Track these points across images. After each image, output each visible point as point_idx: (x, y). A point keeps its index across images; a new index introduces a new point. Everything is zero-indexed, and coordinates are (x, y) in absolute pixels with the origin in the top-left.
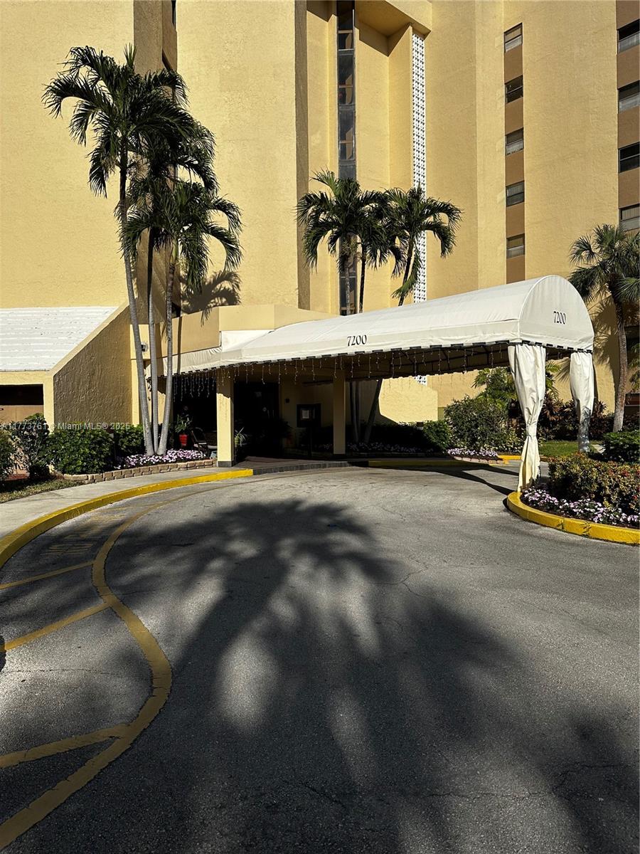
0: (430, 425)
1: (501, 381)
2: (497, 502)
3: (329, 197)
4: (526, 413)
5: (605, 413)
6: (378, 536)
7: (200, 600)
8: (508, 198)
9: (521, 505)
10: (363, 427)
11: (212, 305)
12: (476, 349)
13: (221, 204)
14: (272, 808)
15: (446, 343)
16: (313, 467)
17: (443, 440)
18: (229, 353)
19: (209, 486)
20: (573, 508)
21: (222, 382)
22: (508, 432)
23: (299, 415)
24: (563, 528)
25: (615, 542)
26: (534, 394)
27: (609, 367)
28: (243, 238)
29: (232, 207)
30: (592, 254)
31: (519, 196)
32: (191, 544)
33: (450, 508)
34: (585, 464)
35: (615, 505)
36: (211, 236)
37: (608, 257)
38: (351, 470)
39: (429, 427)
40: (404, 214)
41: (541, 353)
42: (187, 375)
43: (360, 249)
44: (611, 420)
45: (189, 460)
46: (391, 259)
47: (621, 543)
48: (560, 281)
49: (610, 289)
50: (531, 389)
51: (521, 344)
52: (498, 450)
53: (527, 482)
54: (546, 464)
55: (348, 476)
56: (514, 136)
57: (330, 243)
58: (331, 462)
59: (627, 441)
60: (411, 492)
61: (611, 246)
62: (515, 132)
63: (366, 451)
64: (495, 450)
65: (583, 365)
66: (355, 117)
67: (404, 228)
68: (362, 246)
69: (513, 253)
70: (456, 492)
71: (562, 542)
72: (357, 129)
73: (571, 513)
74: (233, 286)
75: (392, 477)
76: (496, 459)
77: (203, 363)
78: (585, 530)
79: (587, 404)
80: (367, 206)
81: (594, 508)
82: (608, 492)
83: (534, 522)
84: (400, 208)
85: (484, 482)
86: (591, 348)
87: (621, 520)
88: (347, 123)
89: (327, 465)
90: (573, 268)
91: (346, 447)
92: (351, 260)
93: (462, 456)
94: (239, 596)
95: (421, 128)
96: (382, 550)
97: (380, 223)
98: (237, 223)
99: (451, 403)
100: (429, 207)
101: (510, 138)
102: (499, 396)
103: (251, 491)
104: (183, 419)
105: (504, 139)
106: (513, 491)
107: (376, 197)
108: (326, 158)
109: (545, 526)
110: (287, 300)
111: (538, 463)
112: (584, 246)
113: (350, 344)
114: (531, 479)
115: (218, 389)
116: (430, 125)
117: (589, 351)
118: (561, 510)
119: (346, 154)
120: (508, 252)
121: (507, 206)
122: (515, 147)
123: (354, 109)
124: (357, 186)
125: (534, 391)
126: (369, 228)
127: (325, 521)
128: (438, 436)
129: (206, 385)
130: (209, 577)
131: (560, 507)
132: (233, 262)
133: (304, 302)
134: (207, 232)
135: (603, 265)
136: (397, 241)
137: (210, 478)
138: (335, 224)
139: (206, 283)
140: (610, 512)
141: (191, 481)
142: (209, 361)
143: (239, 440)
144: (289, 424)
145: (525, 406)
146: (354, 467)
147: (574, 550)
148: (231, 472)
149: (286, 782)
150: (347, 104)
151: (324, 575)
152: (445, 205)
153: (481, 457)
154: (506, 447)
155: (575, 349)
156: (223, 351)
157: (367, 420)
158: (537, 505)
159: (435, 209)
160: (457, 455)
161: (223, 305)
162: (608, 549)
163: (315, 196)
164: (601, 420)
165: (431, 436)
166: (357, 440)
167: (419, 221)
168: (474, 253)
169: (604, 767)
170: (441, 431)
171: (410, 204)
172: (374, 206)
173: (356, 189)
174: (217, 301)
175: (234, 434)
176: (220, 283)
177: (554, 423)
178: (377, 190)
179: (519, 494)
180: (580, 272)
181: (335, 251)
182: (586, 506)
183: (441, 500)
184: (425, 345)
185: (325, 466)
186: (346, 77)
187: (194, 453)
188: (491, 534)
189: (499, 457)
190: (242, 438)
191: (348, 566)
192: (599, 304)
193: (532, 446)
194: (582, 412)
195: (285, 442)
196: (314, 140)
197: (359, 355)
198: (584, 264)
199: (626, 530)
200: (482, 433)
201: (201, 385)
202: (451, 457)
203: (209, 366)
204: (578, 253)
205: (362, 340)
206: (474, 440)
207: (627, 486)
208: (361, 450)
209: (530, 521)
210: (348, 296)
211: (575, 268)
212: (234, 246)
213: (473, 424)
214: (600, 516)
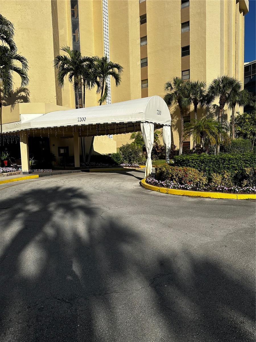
0: (114, 155)
1: (140, 137)
2: (137, 183)
3: (68, 58)
4: (147, 149)
5: (176, 149)
6: (92, 199)
7: (12, 231)
8: (142, 64)
9: (146, 184)
10: (87, 156)
11: (17, 103)
12: (129, 124)
13: (18, 57)
14: (41, 310)
15: (118, 122)
16: (66, 173)
17: (119, 161)
18: (24, 124)
19: (18, 183)
20: (163, 184)
21: (22, 137)
22: (142, 157)
23: (59, 151)
24: (159, 191)
25: (177, 195)
26: (150, 142)
27: (178, 132)
28: (29, 73)
29: (24, 59)
30: (172, 88)
31: (146, 64)
32: (9, 208)
33: (120, 186)
34: (167, 167)
35: (177, 182)
36: (13, 71)
37: (178, 90)
38: (82, 174)
39: (113, 156)
40: (100, 67)
41: (152, 126)
42: (5, 134)
43: (83, 81)
44: (178, 151)
45: (9, 172)
46: (96, 86)
47: (179, 195)
48: (159, 98)
49: (178, 102)
50: (149, 140)
51: (145, 122)
52: (139, 164)
53: (148, 175)
54: (154, 168)
55: (81, 176)
56: (144, 39)
57: (70, 78)
58: (74, 171)
59: (181, 159)
60: (105, 181)
61: (179, 85)
62: (143, 37)
63: (88, 165)
64: (138, 164)
65: (167, 130)
66: (79, 24)
67: (100, 73)
68: (83, 80)
69: (144, 87)
70: (123, 180)
71: (159, 196)
72: (80, 29)
73: (162, 185)
74: (26, 94)
75: (99, 176)
76: (138, 167)
77: (13, 128)
78: (167, 191)
79: (169, 145)
80: (85, 63)
81: (170, 183)
82: (175, 177)
83: (150, 190)
84: (98, 64)
85: (133, 176)
86: (170, 125)
87: (179, 187)
88: (75, 26)
89: (72, 172)
90: (165, 93)
91: (80, 164)
92: (79, 85)
93: (126, 166)
94: (30, 227)
95: (107, 32)
96: (93, 204)
97: (90, 71)
98: (26, 66)
99: (121, 146)
100: (110, 65)
101: (142, 39)
102: (140, 143)
103: (38, 184)
104: (5, 154)
105: (140, 39)
106: (143, 179)
107: (88, 59)
108: (67, 41)
109: (153, 191)
110: (51, 101)
111: (152, 168)
112: (169, 85)
113: (79, 121)
114: (149, 174)
115: (20, 140)
116: (111, 31)
117: (169, 126)
118: (159, 184)
119: (76, 40)
120: (142, 86)
121: (141, 67)
122: (144, 43)
123: (79, 20)
124: (80, 54)
125: (150, 141)
126: (86, 72)
127: (70, 194)
128: (117, 159)
129: (15, 138)
130: (17, 221)
131: (159, 183)
132: (25, 83)
133: (59, 102)
134: (12, 69)
135: (176, 93)
136: (98, 78)
137: (19, 179)
138: (71, 69)
139: (13, 93)
140: (175, 184)
141: (10, 181)
142: (15, 127)
143: (32, 162)
144: (55, 155)
145: (147, 147)
146: (84, 172)
147: (163, 198)
148: (28, 176)
149: (47, 298)
150: (75, 18)
151: (68, 216)
152: (116, 65)
153: (133, 167)
154: (142, 162)
155: (165, 125)
156: (22, 123)
157: (88, 153)
158: (151, 183)
159: (113, 66)
160: (124, 166)
161: (22, 102)
162: (174, 197)
163: (62, 57)
164: (175, 152)
165: (114, 159)
166: (85, 162)
167: (106, 71)
168: (129, 86)
169: (168, 274)
170: (118, 157)
171: (102, 63)
172: (88, 63)
173: (79, 55)
174: (19, 101)
175: (29, 160)
176: (20, 93)
177: (159, 153)
178: (88, 56)
179: (145, 179)
180: (168, 95)
181: (72, 81)
182: (167, 183)
183: (117, 183)
184: (110, 122)
185: (71, 172)
186: (74, 6)
187: (11, 169)
188: (134, 195)
189: (139, 166)
190: (33, 161)
191: (78, 211)
192: (174, 108)
193: (149, 161)
194: (167, 148)
195: (53, 163)
196: (61, 32)
197: (83, 126)
198: (170, 92)
199: (181, 190)
200: (133, 157)
201: (12, 138)
202: (122, 167)
203: (16, 130)
204: (167, 88)
205: (84, 119)
206: (130, 160)
207: (181, 175)
208: (87, 165)
209: (148, 189)
210: (78, 101)
211: (166, 93)
212: (25, 76)
213: (130, 154)
214: (172, 186)
